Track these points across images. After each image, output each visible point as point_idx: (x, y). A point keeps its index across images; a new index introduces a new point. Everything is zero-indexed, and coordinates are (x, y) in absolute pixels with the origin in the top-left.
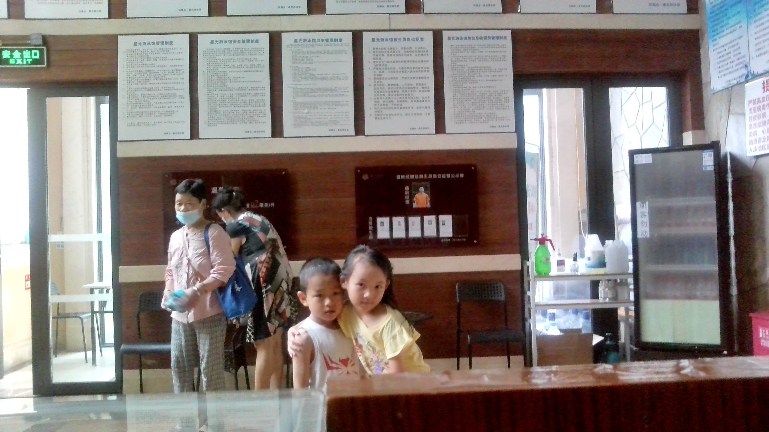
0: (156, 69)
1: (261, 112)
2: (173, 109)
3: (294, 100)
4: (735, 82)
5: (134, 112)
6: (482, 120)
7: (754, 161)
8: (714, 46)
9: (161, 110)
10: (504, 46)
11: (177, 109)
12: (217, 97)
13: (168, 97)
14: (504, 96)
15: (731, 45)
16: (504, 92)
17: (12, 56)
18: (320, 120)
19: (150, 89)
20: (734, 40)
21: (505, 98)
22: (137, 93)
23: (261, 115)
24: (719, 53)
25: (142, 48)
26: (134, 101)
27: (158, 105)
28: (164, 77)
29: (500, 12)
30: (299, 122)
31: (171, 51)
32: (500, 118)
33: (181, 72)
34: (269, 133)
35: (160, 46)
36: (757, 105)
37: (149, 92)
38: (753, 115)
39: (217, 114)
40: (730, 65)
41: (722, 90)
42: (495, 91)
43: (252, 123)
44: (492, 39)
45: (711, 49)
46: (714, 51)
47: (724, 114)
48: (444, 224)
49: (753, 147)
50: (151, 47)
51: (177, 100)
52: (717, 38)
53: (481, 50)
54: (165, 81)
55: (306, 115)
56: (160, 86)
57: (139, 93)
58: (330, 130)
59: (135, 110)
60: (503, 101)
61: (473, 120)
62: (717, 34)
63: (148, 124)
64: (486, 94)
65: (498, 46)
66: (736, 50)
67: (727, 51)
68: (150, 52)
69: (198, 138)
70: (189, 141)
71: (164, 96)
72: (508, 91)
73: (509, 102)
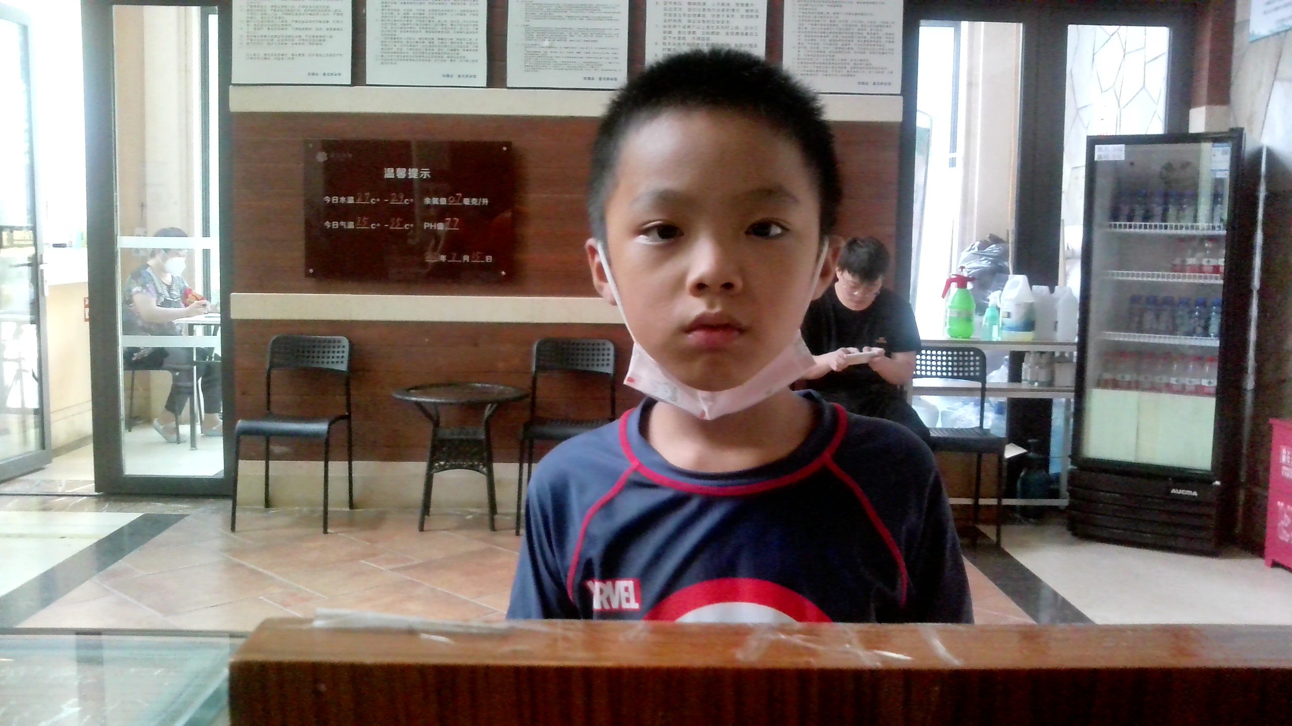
1: (471, 43)
2: (323, 32)
3: (527, 23)
5: (258, 36)
6: (845, 71)
9: (303, 34)
11: (330, 33)
12: (399, 14)
13: (315, 12)
14: (885, 30)
16: (887, 24)
18: (569, 60)
21: (886, 34)
22: (264, 3)
23: (471, 47)
26: (259, 17)
27: (297, 25)
30: (536, 62)
32: (876, 68)
34: (482, 80)
39: (397, 44)
41: (1268, 37)
42: (871, 22)
43: (455, 61)
47: (1267, 79)
51: (331, 17)
55: (545, 50)
57: (267, 4)
58: (585, 78)
59: (261, 33)
60: (884, 39)
61: (830, 71)
63: (281, 57)
64: (856, 25)
69: (364, 84)
70: (348, 87)
71: (309, 10)
72: (893, 23)
73: (893, 42)
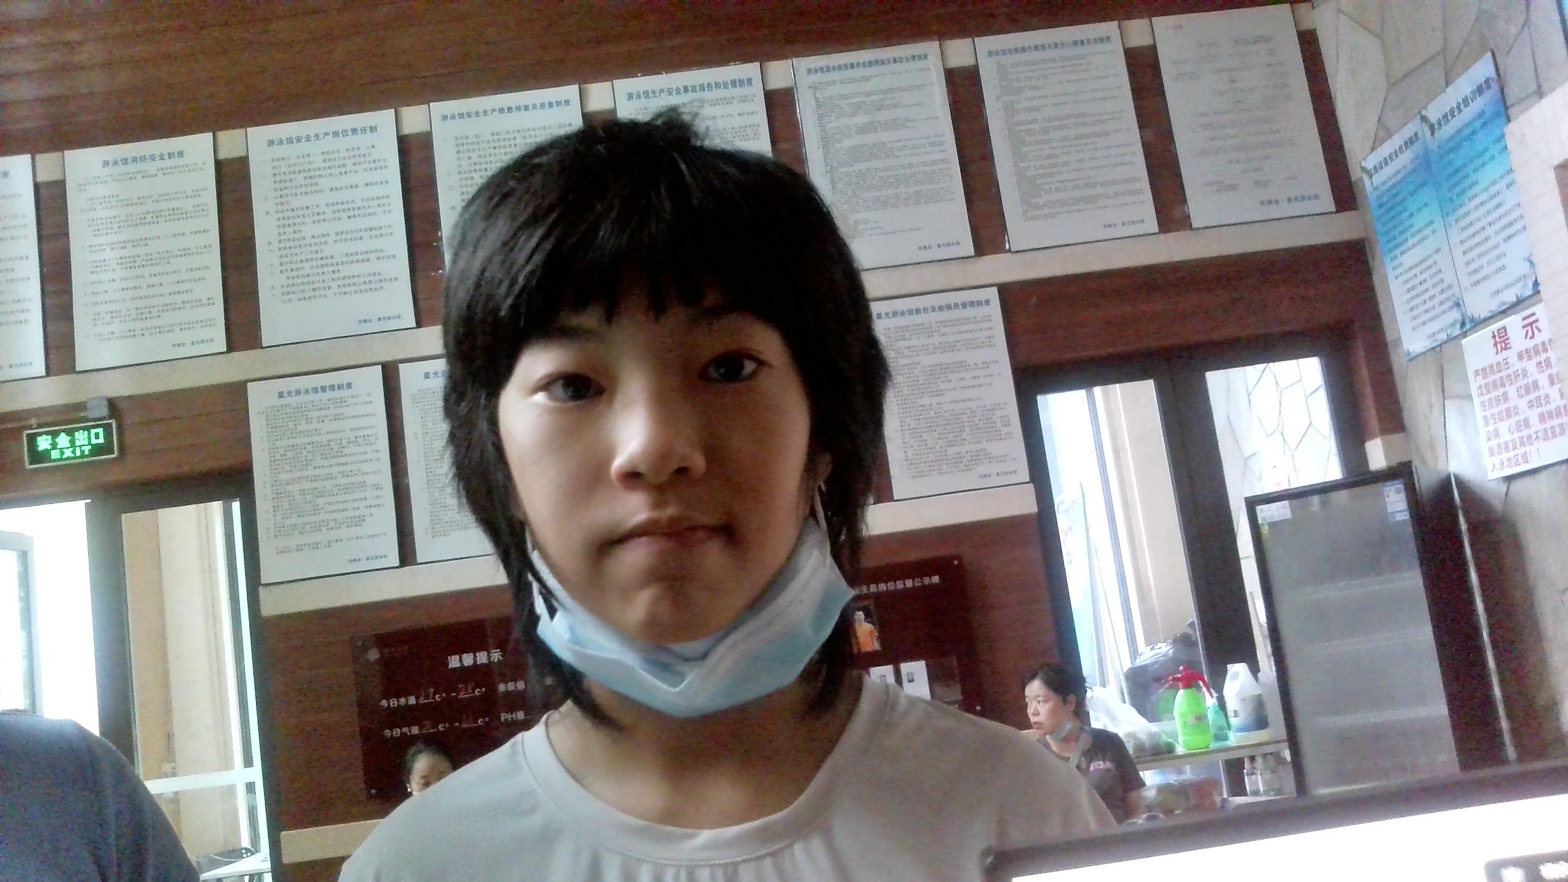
0: (324, 439)
2: (361, 512)
4: (1443, 337)
5: (288, 526)
6: (962, 465)
7: (1503, 488)
8: (1394, 269)
9: (340, 516)
10: (988, 319)
11: (370, 511)
12: (446, 479)
13: (350, 490)
14: (999, 413)
15: (1424, 265)
16: (1000, 406)
17: (54, 446)
19: (315, 479)
20: (1429, 256)
21: (1001, 417)
22: (290, 488)
24: (1406, 282)
25: (294, 400)
26: (286, 505)
27: (331, 508)
28: (341, 452)
29: (969, 255)
31: (351, 401)
32: (997, 457)
33: (372, 439)
35: (329, 394)
36: (1490, 379)
37: (315, 485)
38: (1486, 398)
39: (448, 513)
40: (1429, 304)
41: (1424, 353)
42: (981, 407)
44: (961, 307)
45: (1391, 275)
46: (1396, 278)
47: (1435, 399)
48: (911, 681)
49: (1496, 460)
50: (312, 397)
51: (370, 493)
52: (1399, 255)
53: (944, 330)
54: (343, 460)
56: (335, 470)
57: (294, 488)
59: (288, 522)
60: (999, 424)
61: (944, 468)
62: (1397, 246)
63: (316, 546)
64: (965, 413)
65: (974, 320)
66: (1435, 275)
67: (1420, 278)
68: (310, 407)
69: (414, 562)
70: (396, 570)
71: (343, 489)
72: (1005, 404)
73: (1010, 425)
